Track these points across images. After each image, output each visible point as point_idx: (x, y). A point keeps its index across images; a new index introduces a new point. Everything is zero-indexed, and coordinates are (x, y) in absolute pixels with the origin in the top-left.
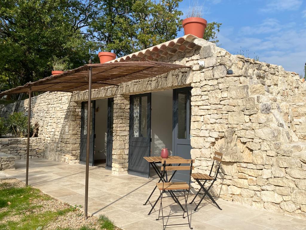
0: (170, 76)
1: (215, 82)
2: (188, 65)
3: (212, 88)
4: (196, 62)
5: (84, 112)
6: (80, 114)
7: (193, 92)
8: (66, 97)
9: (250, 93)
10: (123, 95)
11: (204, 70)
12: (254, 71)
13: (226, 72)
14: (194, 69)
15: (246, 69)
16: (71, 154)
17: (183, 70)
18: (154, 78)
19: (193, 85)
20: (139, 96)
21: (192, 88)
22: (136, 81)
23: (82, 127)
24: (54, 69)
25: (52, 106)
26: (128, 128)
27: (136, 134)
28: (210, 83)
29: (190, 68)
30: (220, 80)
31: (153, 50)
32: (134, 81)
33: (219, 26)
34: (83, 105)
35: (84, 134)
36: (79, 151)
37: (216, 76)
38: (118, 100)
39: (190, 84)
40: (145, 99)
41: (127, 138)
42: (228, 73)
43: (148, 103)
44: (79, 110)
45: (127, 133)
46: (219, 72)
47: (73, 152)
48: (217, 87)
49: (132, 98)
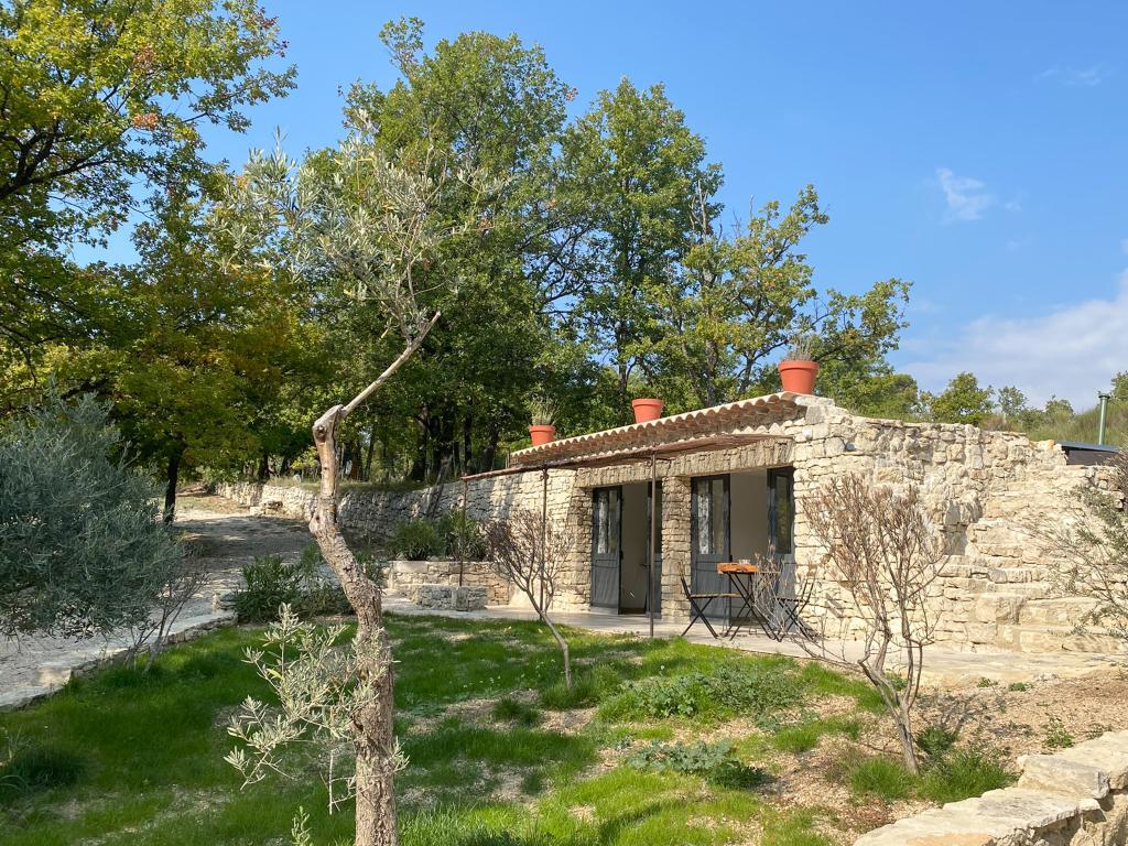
0: (761, 449)
1: (827, 462)
2: (788, 432)
3: (824, 471)
4: (799, 429)
5: (598, 509)
6: (590, 511)
7: (796, 475)
8: (563, 479)
9: (875, 481)
10: (680, 478)
11: (812, 443)
12: (903, 440)
13: (843, 447)
14: (797, 439)
15: (884, 439)
16: (574, 592)
17: (781, 441)
18: (734, 451)
19: (795, 465)
20: (709, 479)
21: (795, 469)
22: (703, 453)
23: (595, 537)
24: (534, 421)
25: (527, 496)
26: (688, 538)
27: (704, 549)
28: (822, 462)
29: (791, 438)
30: (834, 460)
31: (733, 407)
32: (698, 454)
33: (905, 290)
34: (596, 493)
35: (599, 552)
36: (589, 585)
37: (829, 454)
38: (670, 486)
39: (793, 462)
40: (718, 484)
41: (688, 555)
42: (846, 449)
43: (725, 490)
44: (588, 504)
45: (686, 546)
46: (834, 447)
47: (579, 586)
48: (831, 470)
49: (696, 483)
